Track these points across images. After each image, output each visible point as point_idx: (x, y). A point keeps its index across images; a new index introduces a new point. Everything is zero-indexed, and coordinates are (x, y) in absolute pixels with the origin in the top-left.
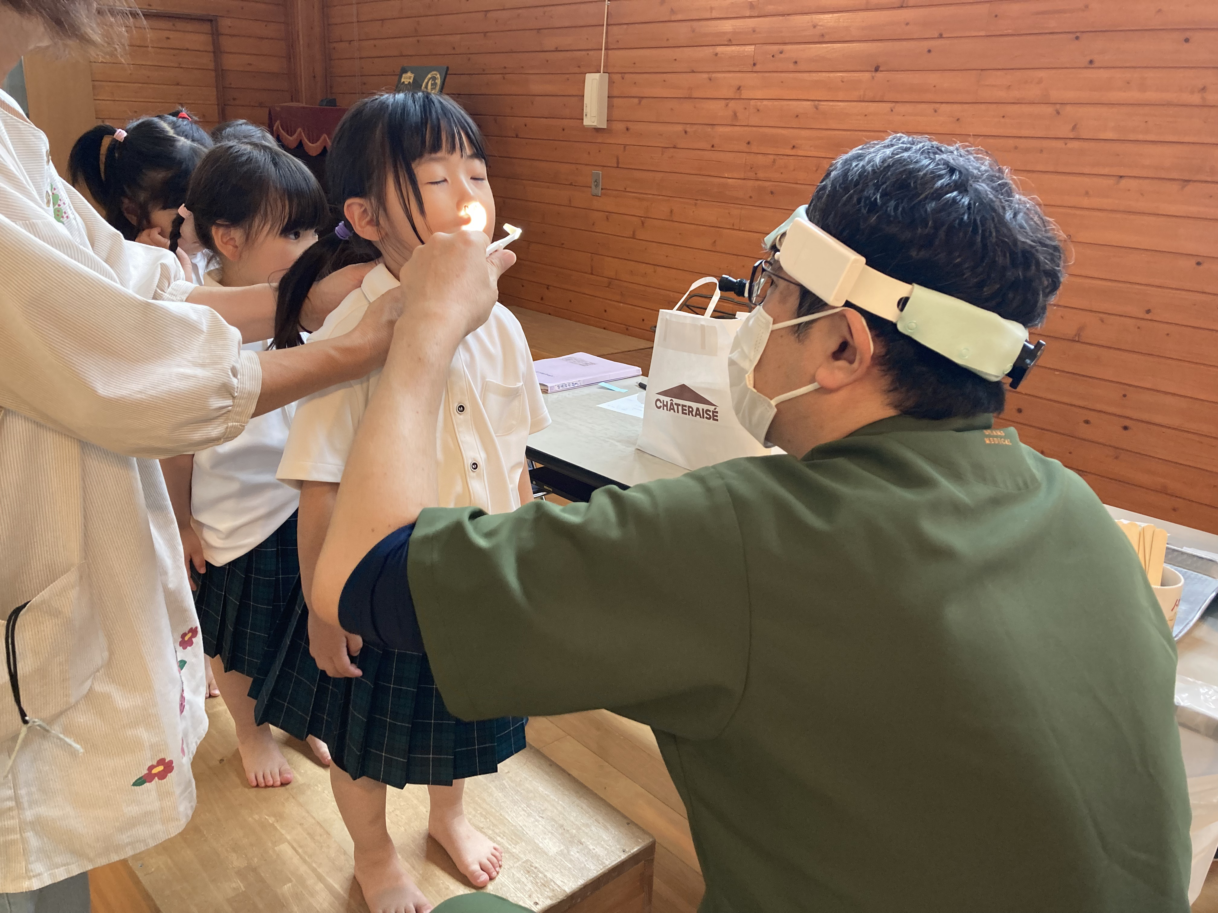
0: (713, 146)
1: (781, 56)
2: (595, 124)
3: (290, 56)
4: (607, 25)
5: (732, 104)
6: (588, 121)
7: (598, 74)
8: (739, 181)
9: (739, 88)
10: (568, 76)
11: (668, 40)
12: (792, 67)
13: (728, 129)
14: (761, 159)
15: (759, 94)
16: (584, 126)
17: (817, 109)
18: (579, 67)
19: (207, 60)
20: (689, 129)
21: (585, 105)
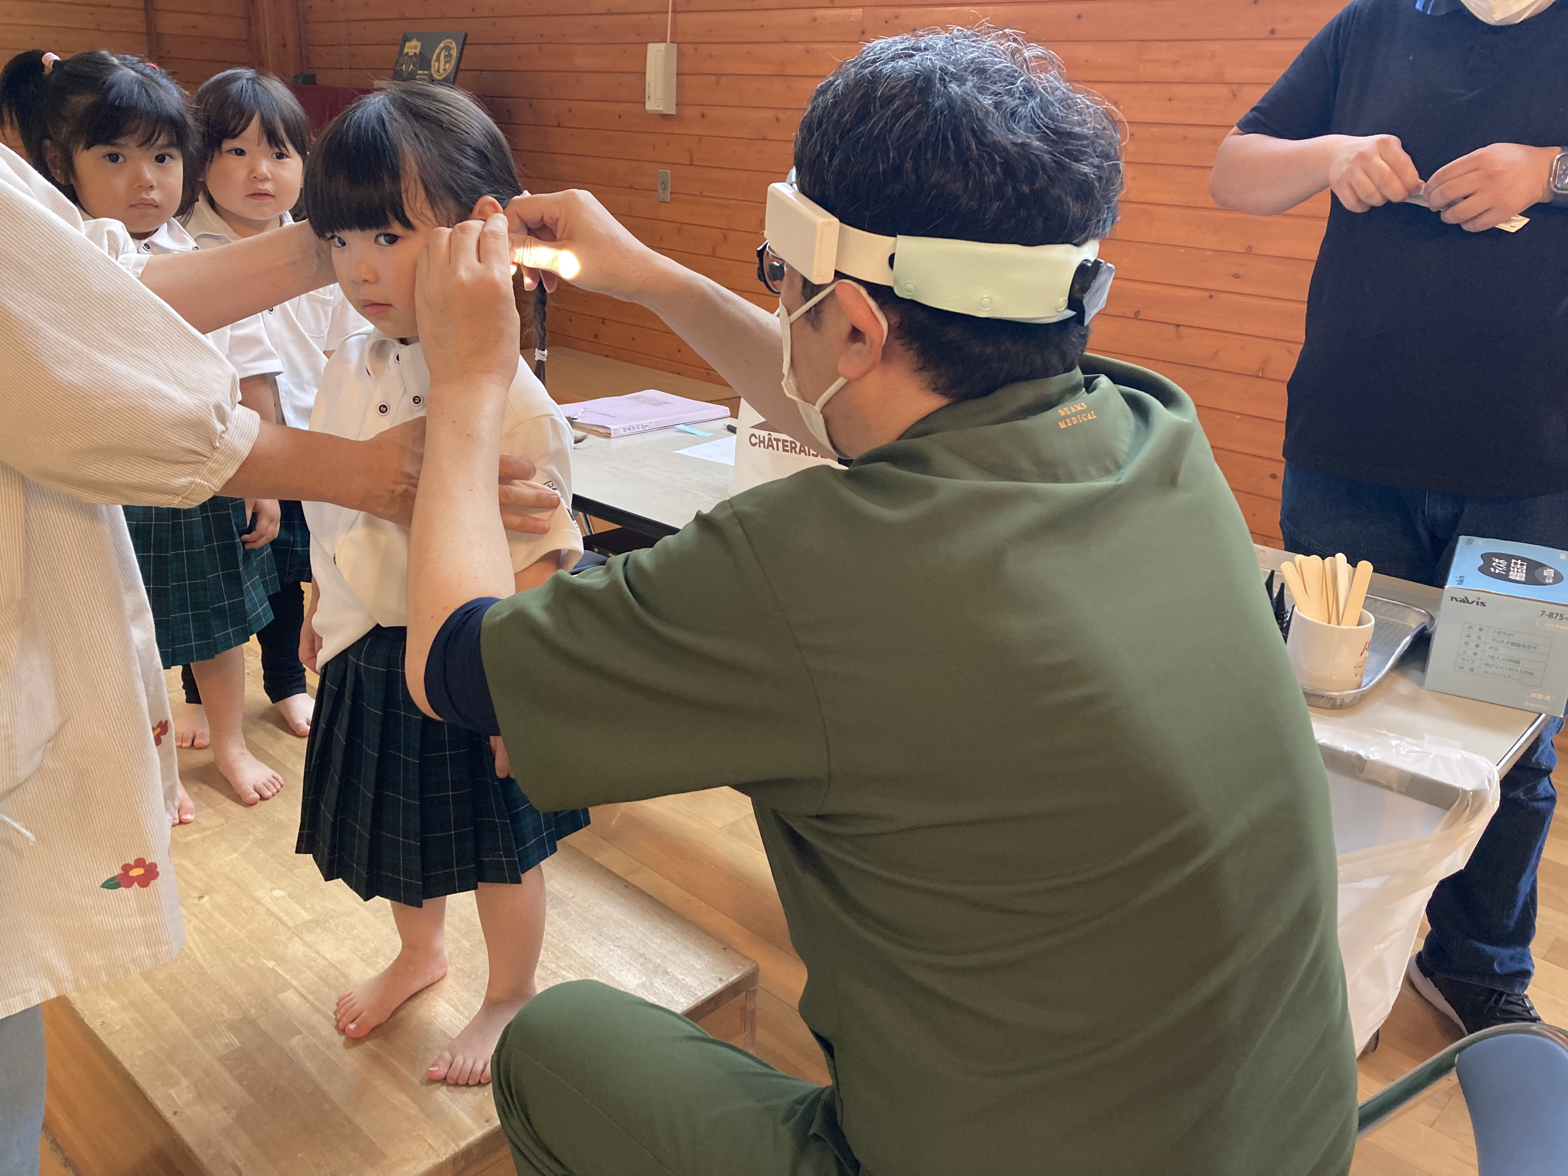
1: (897, 21)
2: (661, 108)
6: (652, 106)
7: (664, 45)
10: (624, 47)
16: (646, 112)
18: (639, 35)
20: (781, 115)
21: (647, 84)
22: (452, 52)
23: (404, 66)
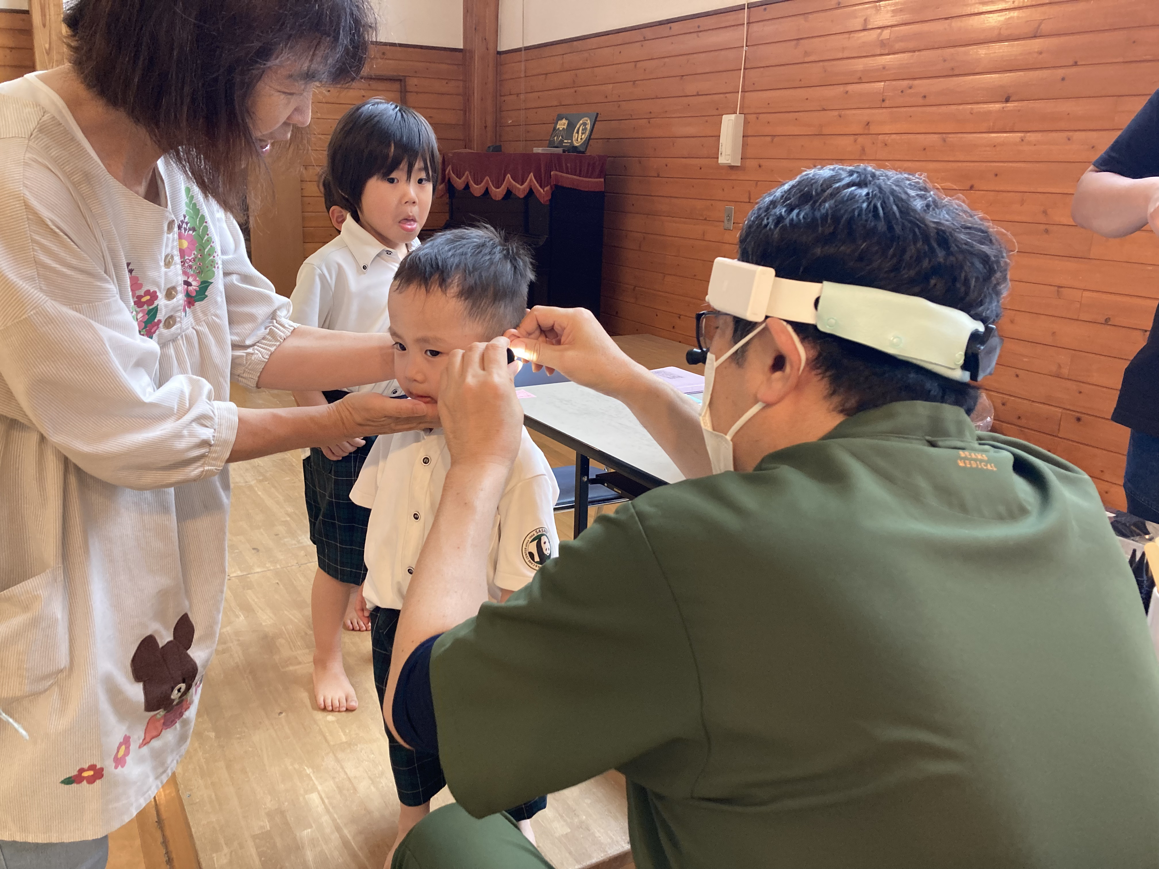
1: (911, 91)
2: (729, 162)
3: (466, 110)
4: (744, 69)
5: (860, 139)
6: (724, 159)
7: (733, 116)
9: (868, 124)
10: (706, 118)
11: (801, 80)
12: (921, 101)
15: (887, 129)
16: (719, 164)
17: (945, 141)
18: (717, 109)
21: (720, 145)
22: (587, 126)
23: (556, 138)
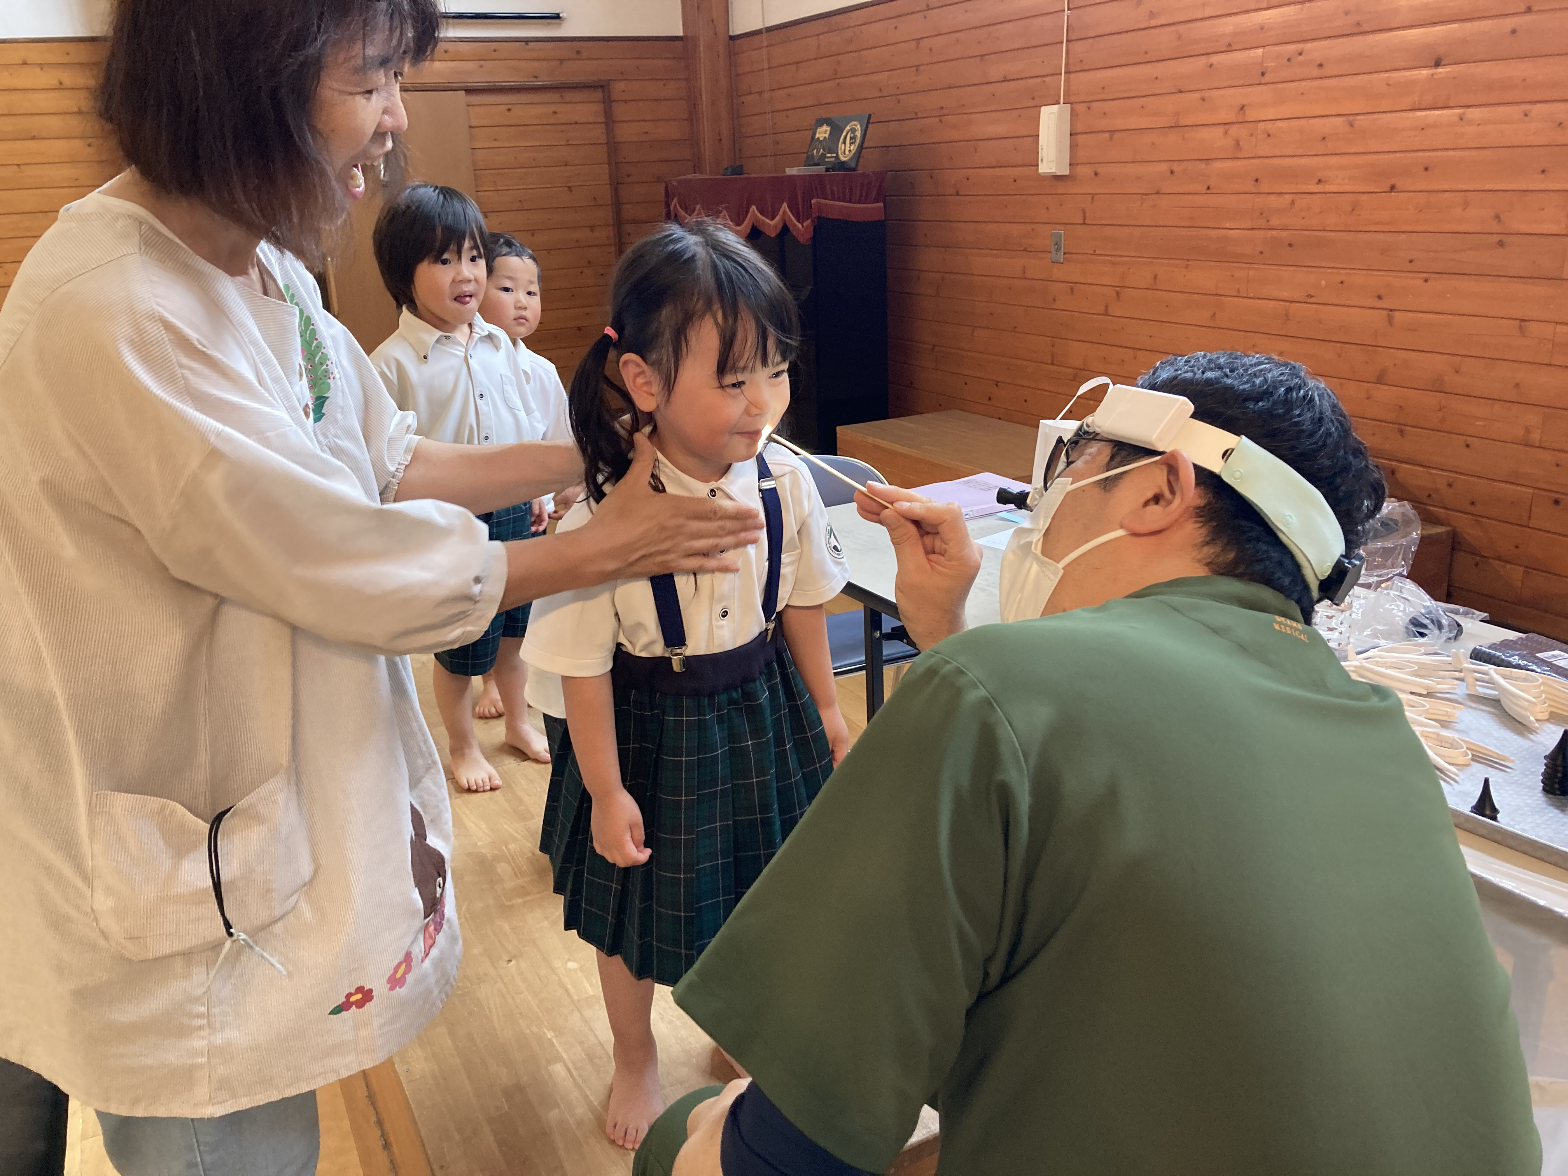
0: (1208, 188)
1: (1301, 58)
2: (1053, 170)
3: (692, 117)
4: (1067, 41)
5: (1234, 131)
6: (1045, 168)
7: (1056, 107)
8: (1246, 232)
9: (1242, 108)
10: (1018, 112)
11: (1146, 53)
12: (1316, 72)
13: (1228, 164)
14: (1274, 202)
15: (1271, 113)
16: (1039, 174)
17: (1352, 126)
18: (1033, 99)
19: (599, 133)
20: (1175, 167)
21: (1040, 147)
22: (856, 133)
23: (815, 151)
